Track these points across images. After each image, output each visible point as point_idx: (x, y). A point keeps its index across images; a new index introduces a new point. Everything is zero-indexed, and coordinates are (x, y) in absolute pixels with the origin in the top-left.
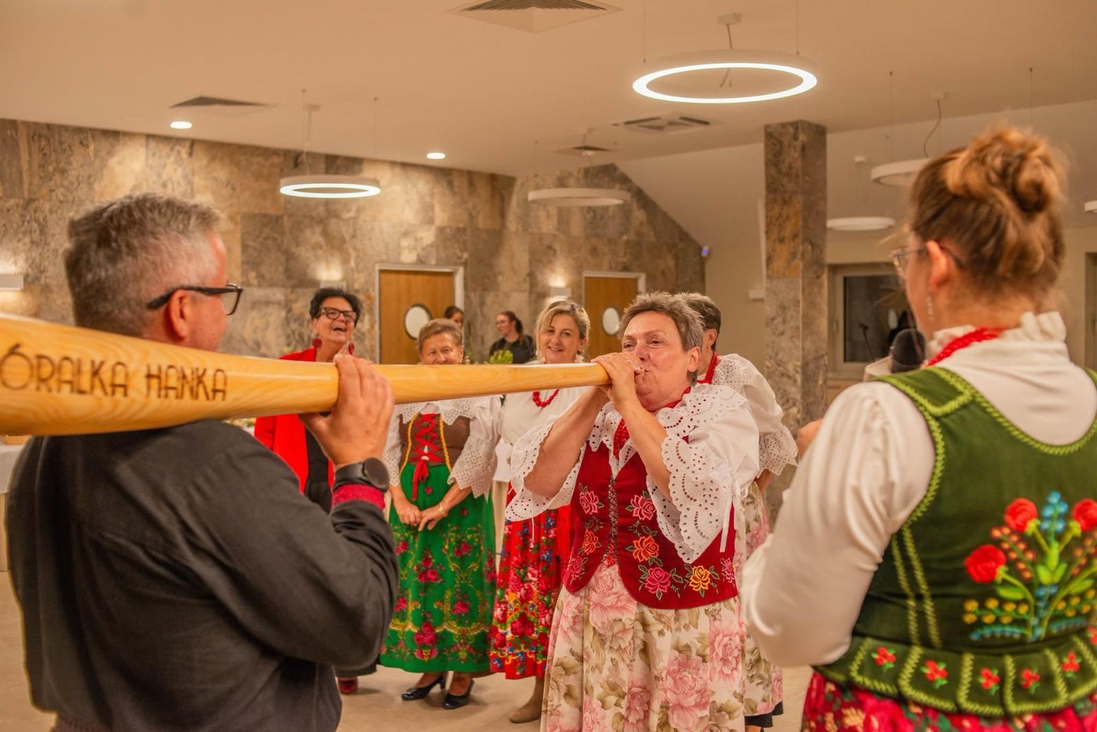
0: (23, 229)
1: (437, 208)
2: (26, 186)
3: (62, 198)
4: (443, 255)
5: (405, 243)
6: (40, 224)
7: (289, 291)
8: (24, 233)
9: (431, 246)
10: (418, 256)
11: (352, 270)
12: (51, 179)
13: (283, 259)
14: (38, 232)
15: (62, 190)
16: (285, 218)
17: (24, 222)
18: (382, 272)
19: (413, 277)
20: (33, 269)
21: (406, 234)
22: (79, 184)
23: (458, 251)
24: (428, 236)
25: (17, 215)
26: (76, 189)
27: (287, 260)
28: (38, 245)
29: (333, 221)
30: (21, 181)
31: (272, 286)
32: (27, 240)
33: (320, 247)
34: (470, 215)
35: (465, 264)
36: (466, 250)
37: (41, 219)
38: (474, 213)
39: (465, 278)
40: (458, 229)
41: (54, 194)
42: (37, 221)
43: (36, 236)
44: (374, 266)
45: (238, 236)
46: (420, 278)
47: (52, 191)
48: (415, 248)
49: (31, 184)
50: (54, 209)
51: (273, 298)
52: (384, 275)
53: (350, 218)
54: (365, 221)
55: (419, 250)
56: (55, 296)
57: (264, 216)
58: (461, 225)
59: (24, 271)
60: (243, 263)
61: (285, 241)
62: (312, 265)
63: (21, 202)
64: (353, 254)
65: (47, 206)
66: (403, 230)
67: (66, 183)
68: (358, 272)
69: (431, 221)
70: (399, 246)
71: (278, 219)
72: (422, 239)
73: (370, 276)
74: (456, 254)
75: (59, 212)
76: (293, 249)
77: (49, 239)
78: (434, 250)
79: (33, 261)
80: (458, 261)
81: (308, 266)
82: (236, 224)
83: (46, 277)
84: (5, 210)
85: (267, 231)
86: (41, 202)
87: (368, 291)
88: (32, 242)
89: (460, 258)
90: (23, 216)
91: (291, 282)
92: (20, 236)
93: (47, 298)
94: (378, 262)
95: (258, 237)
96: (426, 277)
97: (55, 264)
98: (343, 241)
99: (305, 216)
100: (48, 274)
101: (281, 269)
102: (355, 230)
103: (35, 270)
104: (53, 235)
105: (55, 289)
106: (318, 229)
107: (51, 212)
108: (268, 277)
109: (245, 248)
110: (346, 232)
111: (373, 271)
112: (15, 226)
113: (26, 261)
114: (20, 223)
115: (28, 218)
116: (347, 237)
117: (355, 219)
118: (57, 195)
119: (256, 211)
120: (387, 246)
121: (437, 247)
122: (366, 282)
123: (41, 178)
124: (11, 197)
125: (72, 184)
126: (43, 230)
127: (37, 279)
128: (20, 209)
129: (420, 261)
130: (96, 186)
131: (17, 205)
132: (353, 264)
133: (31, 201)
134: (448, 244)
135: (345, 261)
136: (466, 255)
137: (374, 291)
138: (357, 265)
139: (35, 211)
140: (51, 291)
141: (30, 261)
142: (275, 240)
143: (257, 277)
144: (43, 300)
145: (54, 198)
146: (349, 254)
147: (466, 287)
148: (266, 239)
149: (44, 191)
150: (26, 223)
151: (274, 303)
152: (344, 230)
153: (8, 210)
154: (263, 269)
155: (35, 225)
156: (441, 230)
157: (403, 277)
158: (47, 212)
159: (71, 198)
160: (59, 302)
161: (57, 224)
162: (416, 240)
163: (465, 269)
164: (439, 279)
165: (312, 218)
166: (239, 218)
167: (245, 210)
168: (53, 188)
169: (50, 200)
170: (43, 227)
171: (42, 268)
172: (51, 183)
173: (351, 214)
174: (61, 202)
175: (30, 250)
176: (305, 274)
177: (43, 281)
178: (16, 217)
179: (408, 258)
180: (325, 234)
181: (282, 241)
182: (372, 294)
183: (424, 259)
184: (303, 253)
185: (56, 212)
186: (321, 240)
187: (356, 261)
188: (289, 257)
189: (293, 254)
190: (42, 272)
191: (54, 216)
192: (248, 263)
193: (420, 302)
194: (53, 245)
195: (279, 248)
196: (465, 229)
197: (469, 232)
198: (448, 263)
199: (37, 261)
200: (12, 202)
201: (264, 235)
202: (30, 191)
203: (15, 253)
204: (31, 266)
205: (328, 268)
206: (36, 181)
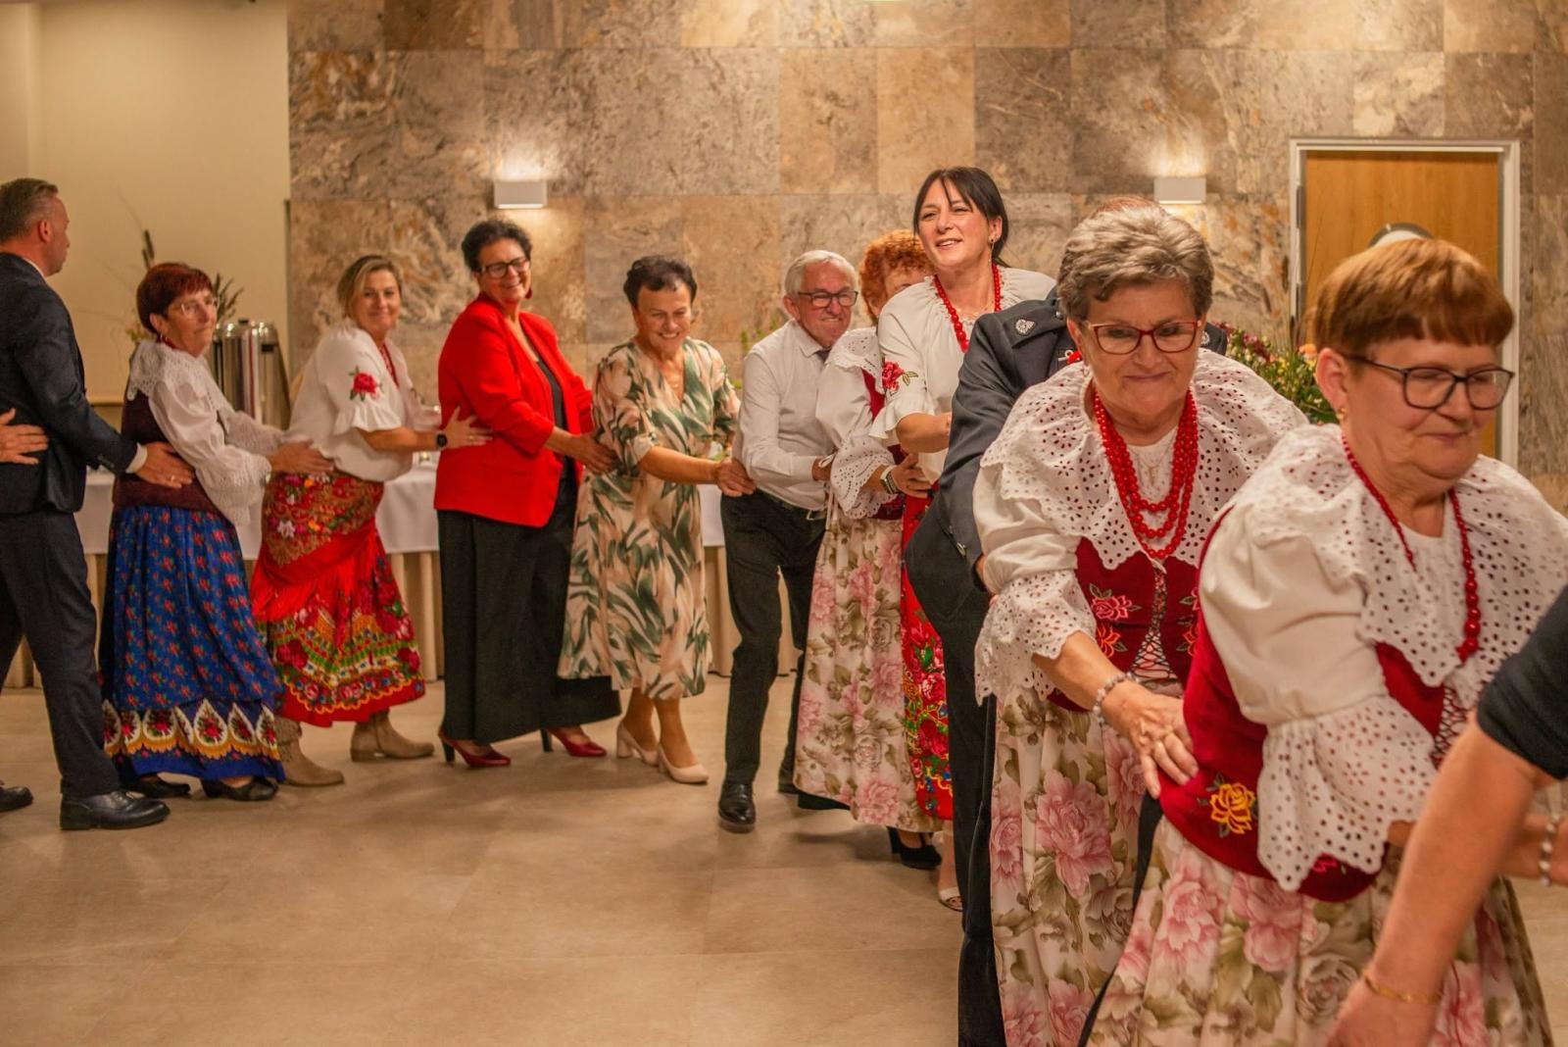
0: (554, 102)
1: (1451, 18)
2: (559, 26)
3: (622, 45)
4: (1465, 117)
5: (1363, 93)
6: (583, 93)
7: (1082, 198)
8: (556, 110)
9: (1434, 97)
10: (1398, 119)
11: (1232, 153)
12: (601, 14)
13: (1069, 137)
14: (580, 106)
15: (623, 30)
16: (1074, 53)
17: (555, 90)
18: (1309, 155)
19: (1389, 165)
20: (571, 171)
21: (1366, 75)
22: (653, 16)
23: (1505, 106)
24: (1425, 76)
25: (543, 79)
26: (647, 27)
27: (1078, 138)
28: (580, 129)
29: (1186, 55)
30: (551, 20)
31: (1043, 190)
32: (561, 121)
33: (1157, 111)
34: (1541, 24)
35: (1526, 135)
36: (1530, 102)
37: (586, 84)
38: (1550, 21)
39: (1524, 166)
40: (1508, 58)
41: (607, 37)
42: (577, 87)
43: (576, 113)
44: (1286, 144)
45: (971, 95)
46: (1409, 167)
47: (604, 33)
48: (1391, 104)
49: (566, 23)
50: (609, 64)
51: (1046, 215)
52: (1313, 163)
53: (1226, 47)
54: (1264, 51)
55: (1402, 107)
56: (610, 216)
57: (1028, 52)
58: (1514, 49)
59: (556, 176)
60: (978, 146)
61: (1074, 98)
62: (1135, 146)
63: (551, 56)
64: (1234, 121)
65: (595, 59)
66: (1358, 66)
67: (629, 18)
68: (1246, 157)
69: (1435, 43)
70: (1351, 101)
71: (1057, 57)
72: (1409, 82)
73: (1275, 165)
74: (1501, 111)
75: (617, 69)
76: (1092, 116)
77: (600, 118)
78: (1442, 105)
79: (572, 159)
80: (1507, 128)
81: (1126, 149)
82: (965, 69)
83: (595, 184)
84: (523, 72)
85: (1034, 81)
86: (586, 52)
87: (1269, 195)
88: (570, 125)
89: (1513, 123)
90: (553, 80)
91: (1087, 182)
92: (550, 114)
93: (596, 221)
94: (1294, 137)
95: (1014, 94)
96: (1425, 166)
97: (609, 161)
98: (1211, 94)
99: (1119, 48)
100: (598, 178)
101: (1063, 155)
102: (1237, 72)
103: (575, 171)
104: (607, 110)
105: (611, 205)
106: (1150, 74)
107: (603, 69)
108: (1034, 172)
109: (983, 116)
110: (1216, 76)
111: (1285, 154)
112: (541, 98)
113: (560, 156)
114: (550, 93)
115: (563, 82)
116: (1219, 88)
117: (1237, 46)
118: (612, 39)
119: (1008, 44)
120: (1318, 99)
121: (1449, 101)
122: (1266, 178)
123: (585, 11)
124: (534, 48)
125: (639, 18)
126: (588, 101)
127: (579, 187)
128: (548, 70)
129: (1404, 131)
130: (684, 19)
131: (544, 62)
132: (1232, 141)
133: (570, 51)
134: (1478, 90)
135: (1215, 136)
136: (1526, 115)
137: (1285, 195)
138: (1243, 146)
139: (575, 71)
140: (604, 209)
141: (566, 157)
142: (1052, 98)
143: (1009, 175)
144: (589, 223)
145: (608, 45)
146: (1224, 121)
147: (1526, 186)
148: (1028, 98)
149: (591, 34)
150: (559, 92)
151: (1048, 224)
152: (1211, 73)
153: (529, 72)
154: (1024, 157)
155: (574, 95)
156: (1461, 62)
157: (1364, 166)
158: (596, 71)
159: (638, 44)
160: (616, 227)
161: (614, 90)
162: (1394, 85)
163: (1524, 144)
164: (1460, 169)
165: (1135, 51)
166: (970, 63)
167: (984, 43)
168: (606, 29)
169: (601, 49)
170: (589, 96)
171: (587, 169)
172: (603, 20)
173: (1231, 38)
174: (621, 51)
175: (566, 138)
176: (1119, 164)
177: (588, 191)
178: (542, 83)
179: (1373, 124)
180: (1167, 82)
181: (1067, 101)
182: (1280, 203)
183: (1411, 127)
184: (1115, 122)
185: (612, 68)
186: (1157, 94)
187: (1239, 135)
188: (1082, 130)
189: (1089, 126)
190: (587, 175)
191: (608, 76)
192: (990, 146)
193: (1408, 220)
194: (606, 128)
195: (1059, 113)
196: (1527, 58)
197: (1536, 61)
198: (1480, 136)
199: (579, 156)
200: (535, 57)
201: (1026, 91)
202: (565, 35)
203: (541, 144)
204: (567, 166)
205: (1173, 151)
206: (576, 18)
